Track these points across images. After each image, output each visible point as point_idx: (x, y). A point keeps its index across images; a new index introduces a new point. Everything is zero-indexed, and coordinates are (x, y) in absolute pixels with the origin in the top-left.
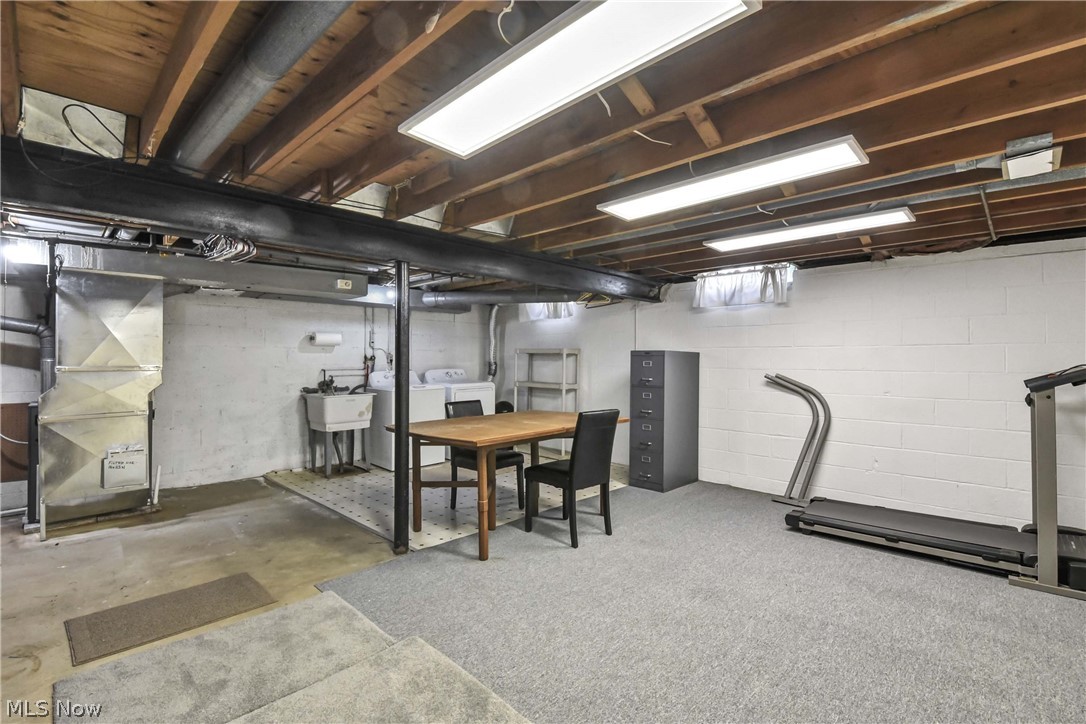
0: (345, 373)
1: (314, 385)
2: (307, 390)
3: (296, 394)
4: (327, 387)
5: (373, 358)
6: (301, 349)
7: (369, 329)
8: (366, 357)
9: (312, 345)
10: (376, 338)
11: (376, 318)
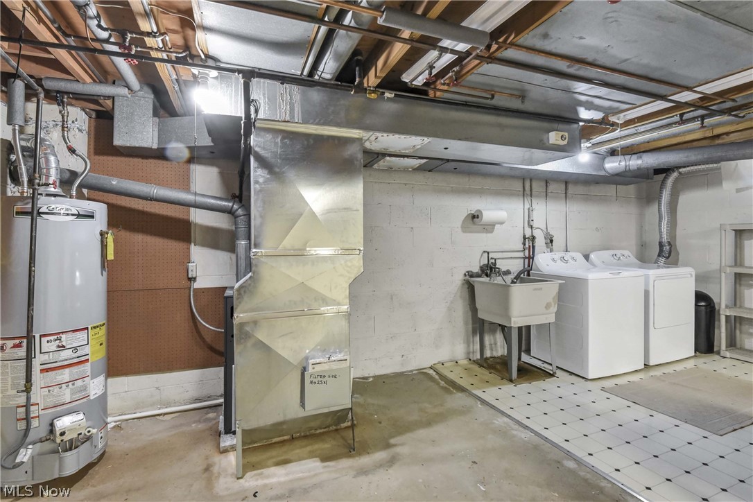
0: (505, 255)
1: (476, 269)
2: (472, 275)
3: (459, 278)
4: (489, 269)
5: (533, 238)
6: (465, 228)
7: (527, 206)
8: (525, 238)
9: (474, 223)
10: (535, 215)
11: (533, 193)
